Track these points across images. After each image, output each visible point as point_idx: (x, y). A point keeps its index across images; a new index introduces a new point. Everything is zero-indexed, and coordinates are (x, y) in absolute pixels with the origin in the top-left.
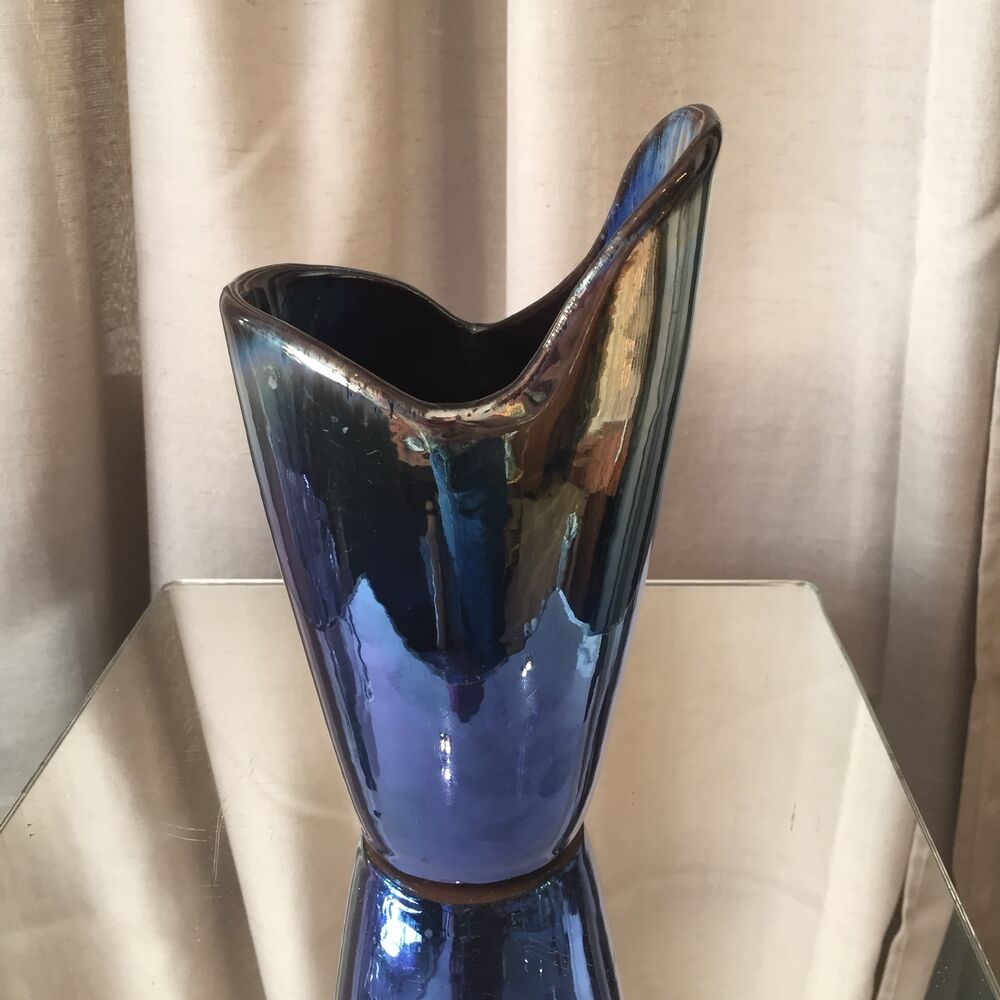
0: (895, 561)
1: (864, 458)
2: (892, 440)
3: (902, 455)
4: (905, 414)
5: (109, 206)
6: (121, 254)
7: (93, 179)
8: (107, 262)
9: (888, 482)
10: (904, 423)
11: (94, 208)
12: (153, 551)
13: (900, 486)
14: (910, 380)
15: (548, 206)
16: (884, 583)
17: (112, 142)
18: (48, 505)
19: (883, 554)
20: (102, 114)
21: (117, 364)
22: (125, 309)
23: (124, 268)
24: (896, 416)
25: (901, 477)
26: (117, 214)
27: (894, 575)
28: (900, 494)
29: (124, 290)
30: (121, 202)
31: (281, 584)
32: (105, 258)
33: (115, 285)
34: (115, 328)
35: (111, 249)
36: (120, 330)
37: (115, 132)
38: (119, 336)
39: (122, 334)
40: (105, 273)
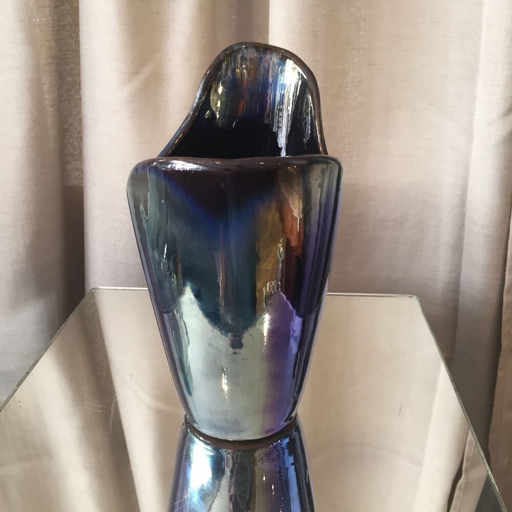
0: (461, 289)
1: (446, 237)
2: (461, 227)
3: (466, 234)
4: (467, 214)
5: (69, 101)
6: (74, 124)
7: (61, 87)
8: (67, 129)
9: (458, 249)
10: (467, 218)
11: (62, 101)
12: (87, 273)
14: (470, 196)
16: (455, 300)
17: (72, 69)
18: (35, 250)
19: (455, 285)
20: (67, 54)
21: (72, 180)
22: (76, 152)
23: (76, 132)
25: (465, 247)
26: (73, 105)
27: (460, 296)
28: (464, 254)
29: (76, 143)
30: (75, 99)
31: (146, 290)
32: (67, 126)
33: (71, 140)
34: (71, 162)
35: (70, 122)
36: (73, 163)
37: (73, 64)
38: (72, 166)
39: (74, 165)
40: (66, 134)
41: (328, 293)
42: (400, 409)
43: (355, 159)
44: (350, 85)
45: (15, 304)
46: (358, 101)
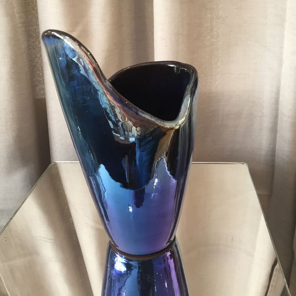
1: (267, 123)
2: (276, 116)
3: (279, 122)
4: (280, 109)
5: (35, 48)
6: (39, 63)
7: (29, 40)
8: (35, 65)
9: (274, 130)
10: (279, 112)
11: (30, 49)
12: (51, 151)
13: (278, 131)
14: (281, 98)
15: (166, 46)
17: (35, 29)
18: (19, 139)
19: (273, 152)
20: (32, 20)
21: (39, 96)
22: (41, 79)
23: (40, 67)
24: (277, 109)
25: (278, 129)
26: (37, 51)
27: (276, 158)
28: (278, 133)
29: (40, 74)
30: (39, 47)
32: (34, 64)
33: (38, 72)
34: (38, 85)
35: (36, 61)
36: (40, 85)
37: (36, 26)
38: (40, 88)
39: (40, 87)
40: (34, 69)
41: (192, 162)
42: (232, 239)
43: (210, 78)
44: (205, 32)
45: (10, 171)
46: (211, 41)
